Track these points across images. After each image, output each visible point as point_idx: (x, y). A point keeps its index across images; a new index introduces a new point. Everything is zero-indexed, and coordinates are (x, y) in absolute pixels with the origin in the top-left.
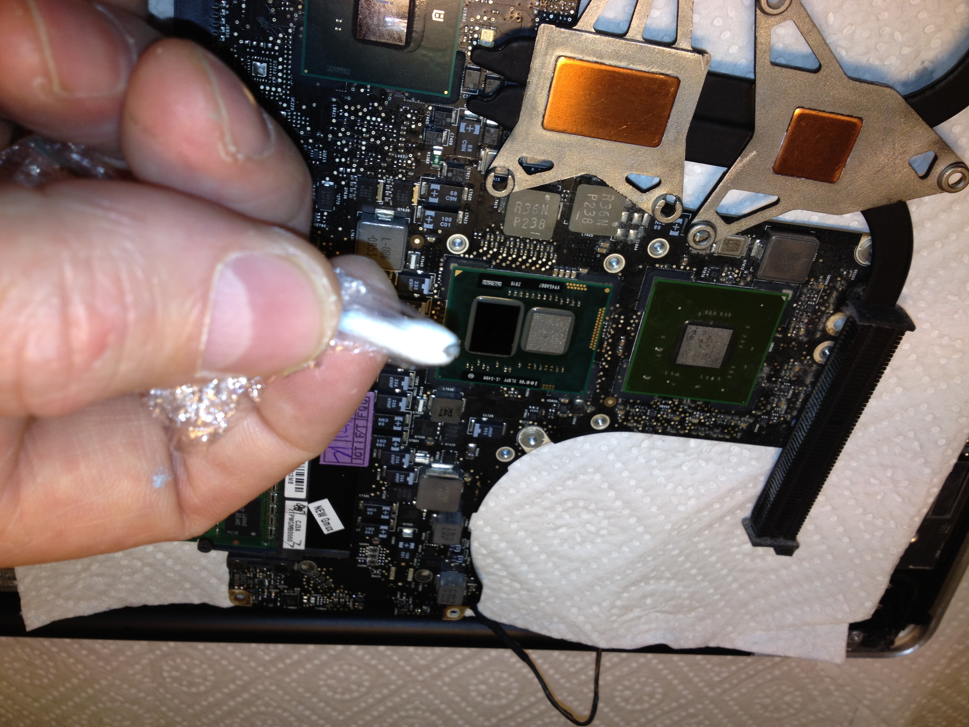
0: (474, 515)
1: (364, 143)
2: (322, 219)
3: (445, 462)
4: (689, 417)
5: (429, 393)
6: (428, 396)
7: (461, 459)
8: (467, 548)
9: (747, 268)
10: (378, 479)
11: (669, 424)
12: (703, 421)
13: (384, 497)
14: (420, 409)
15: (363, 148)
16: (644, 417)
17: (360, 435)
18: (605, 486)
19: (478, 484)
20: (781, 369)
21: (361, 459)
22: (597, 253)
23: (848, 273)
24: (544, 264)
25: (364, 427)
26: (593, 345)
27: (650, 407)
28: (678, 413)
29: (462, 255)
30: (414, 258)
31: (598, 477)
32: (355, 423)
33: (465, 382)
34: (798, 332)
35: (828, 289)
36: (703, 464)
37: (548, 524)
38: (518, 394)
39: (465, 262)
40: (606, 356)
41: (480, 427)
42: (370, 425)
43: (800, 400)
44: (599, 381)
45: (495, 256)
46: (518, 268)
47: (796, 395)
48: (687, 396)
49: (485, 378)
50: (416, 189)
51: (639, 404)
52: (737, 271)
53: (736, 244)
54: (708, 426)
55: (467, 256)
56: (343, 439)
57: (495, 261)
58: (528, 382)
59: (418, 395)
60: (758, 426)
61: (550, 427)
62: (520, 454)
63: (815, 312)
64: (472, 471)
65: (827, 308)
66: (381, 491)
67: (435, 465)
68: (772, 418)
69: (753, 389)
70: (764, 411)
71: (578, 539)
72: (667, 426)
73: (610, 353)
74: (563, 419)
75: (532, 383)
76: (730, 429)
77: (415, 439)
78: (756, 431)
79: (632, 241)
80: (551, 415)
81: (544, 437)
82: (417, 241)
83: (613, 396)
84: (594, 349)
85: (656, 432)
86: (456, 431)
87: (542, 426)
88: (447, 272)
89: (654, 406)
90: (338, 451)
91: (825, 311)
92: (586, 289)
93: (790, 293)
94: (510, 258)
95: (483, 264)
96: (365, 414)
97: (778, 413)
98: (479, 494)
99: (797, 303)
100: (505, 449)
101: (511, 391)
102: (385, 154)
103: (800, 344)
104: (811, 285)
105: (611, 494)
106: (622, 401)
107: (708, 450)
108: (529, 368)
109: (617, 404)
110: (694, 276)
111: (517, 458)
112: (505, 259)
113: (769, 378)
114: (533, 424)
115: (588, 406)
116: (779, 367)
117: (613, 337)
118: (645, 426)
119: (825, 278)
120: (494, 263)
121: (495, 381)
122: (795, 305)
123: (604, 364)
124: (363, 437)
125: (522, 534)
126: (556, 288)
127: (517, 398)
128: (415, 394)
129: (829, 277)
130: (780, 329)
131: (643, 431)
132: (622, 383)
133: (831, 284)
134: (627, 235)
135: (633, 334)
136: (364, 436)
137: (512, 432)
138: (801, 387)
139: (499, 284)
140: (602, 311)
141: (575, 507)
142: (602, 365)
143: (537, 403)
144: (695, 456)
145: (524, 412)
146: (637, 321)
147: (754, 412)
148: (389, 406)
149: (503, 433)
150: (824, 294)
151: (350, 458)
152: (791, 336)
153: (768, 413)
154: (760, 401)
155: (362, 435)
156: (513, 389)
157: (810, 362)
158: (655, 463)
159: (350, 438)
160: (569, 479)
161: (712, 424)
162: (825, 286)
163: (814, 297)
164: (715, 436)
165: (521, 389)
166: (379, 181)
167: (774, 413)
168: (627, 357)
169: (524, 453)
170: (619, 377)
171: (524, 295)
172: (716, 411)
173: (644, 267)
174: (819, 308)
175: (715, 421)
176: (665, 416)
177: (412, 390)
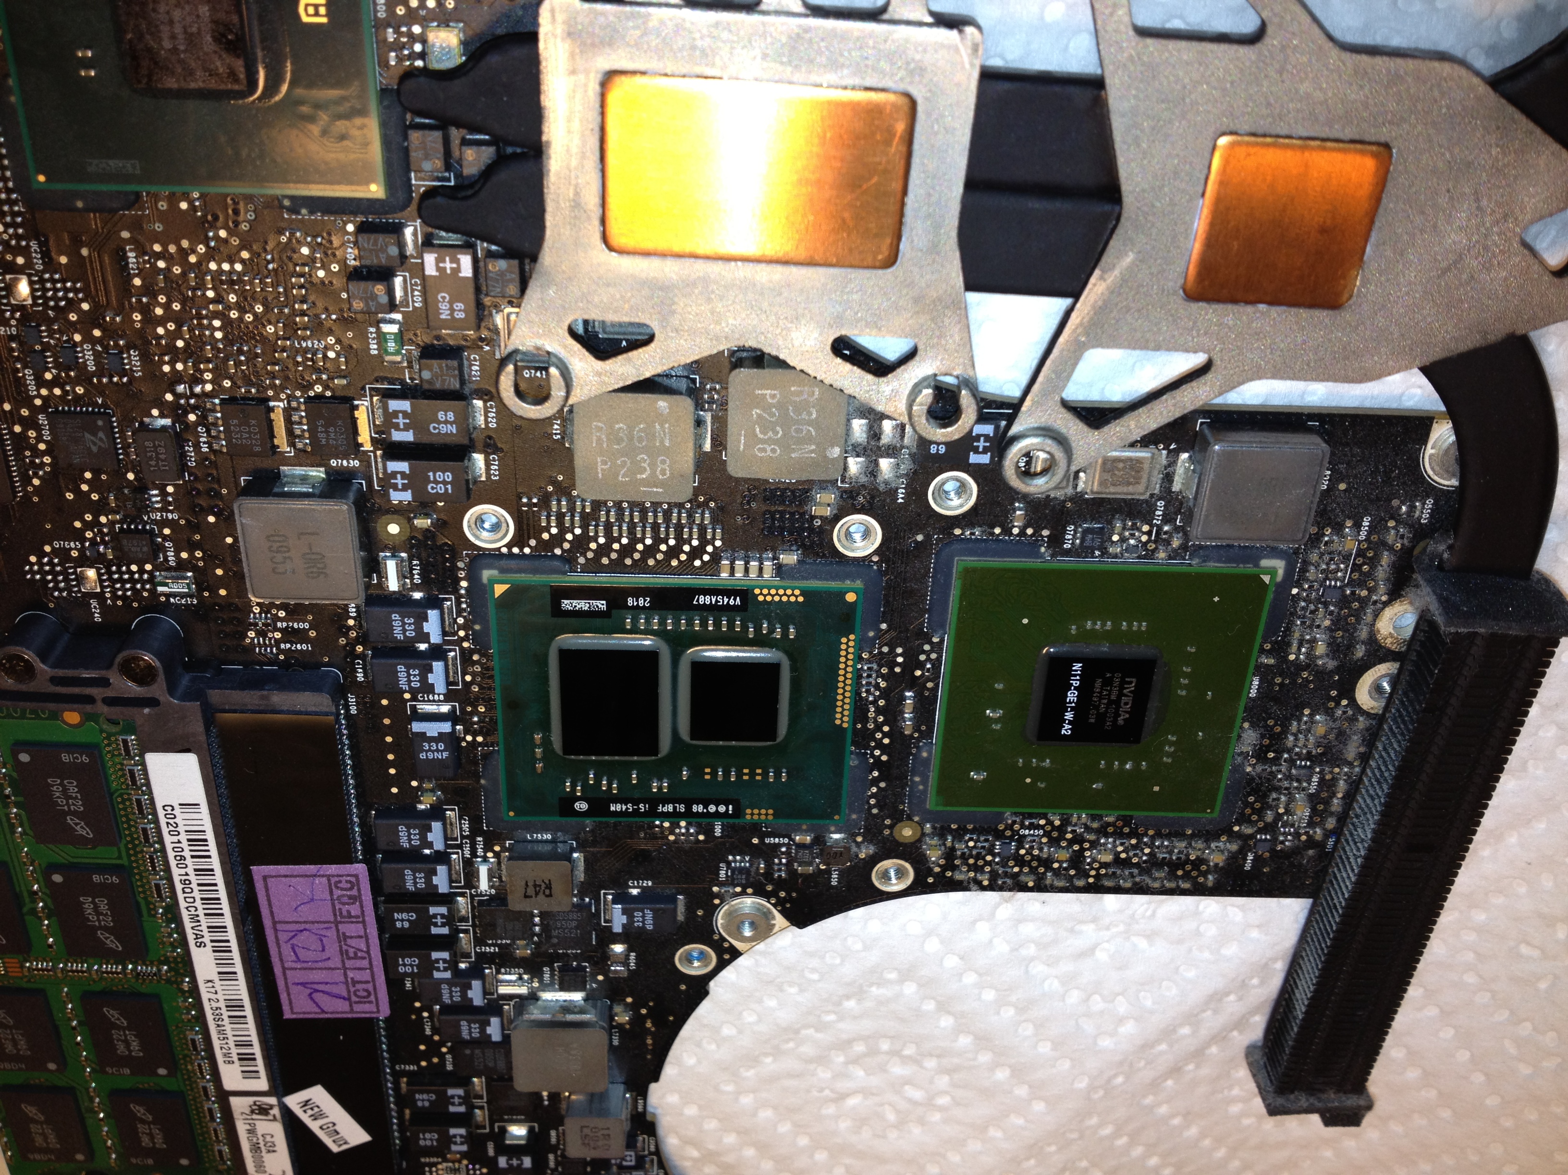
0: (653, 1087)
1: (217, 323)
2: (164, 501)
3: (564, 987)
4: (1088, 849)
5: (497, 848)
6: (497, 855)
7: (600, 978)
8: (651, 1153)
9: (1167, 520)
10: (428, 1032)
11: (1049, 868)
12: (1123, 856)
13: (449, 1067)
14: (484, 885)
15: (219, 335)
16: (989, 858)
17: (355, 953)
18: (929, 1006)
19: (649, 1024)
20: (1285, 731)
21: (370, 1002)
22: (813, 518)
23: (1412, 508)
24: (697, 553)
25: (361, 937)
26: (843, 716)
27: (999, 835)
28: (1064, 844)
29: (504, 550)
30: (391, 567)
31: (910, 989)
32: (338, 931)
33: (569, 819)
34: (1312, 649)
35: (1368, 549)
36: (1143, 943)
37: (821, 1090)
38: (698, 833)
39: (513, 564)
40: (879, 735)
41: (624, 911)
42: (373, 931)
43: (1340, 795)
44: (874, 790)
45: (581, 543)
46: (640, 567)
47: (1328, 785)
48: (1079, 807)
49: (612, 808)
50: (362, 416)
51: (972, 832)
52: (1146, 528)
53: (1132, 468)
54: (1137, 865)
55: (516, 550)
56: (320, 965)
57: (584, 554)
58: (712, 808)
59: (474, 853)
60: (1250, 857)
61: (783, 894)
62: (727, 957)
63: (1344, 602)
64: (629, 1000)
65: (1371, 591)
66: (442, 1056)
67: (547, 996)
68: (1281, 838)
69: (1225, 780)
70: (1261, 824)
71: (891, 1117)
72: (1044, 873)
73: (886, 729)
74: (806, 877)
75: (722, 809)
76: (1188, 867)
77: (490, 946)
78: (1248, 867)
79: (886, 483)
80: (780, 870)
81: (774, 918)
82: (394, 529)
83: (910, 818)
84: (845, 725)
85: (1024, 888)
86: (574, 924)
87: (767, 896)
88: (478, 591)
89: (1008, 833)
90: (317, 991)
91: (1368, 597)
92: (801, 599)
93: (1279, 565)
94: (616, 546)
95: (557, 563)
96: (355, 910)
97: (1293, 826)
98: (652, 1045)
99: (1299, 585)
100: (695, 948)
101: (680, 827)
102: (270, 345)
103: (1321, 674)
104: (1326, 543)
105: (946, 1022)
106: (933, 827)
107: (1149, 913)
108: (707, 777)
109: (923, 835)
110: (1048, 547)
111: (722, 965)
112: (605, 550)
113: (1260, 754)
114: (743, 893)
115: (858, 845)
116: (1278, 729)
117: (885, 694)
118: (994, 876)
119: (1358, 526)
120: (582, 560)
121: (636, 813)
122: (1295, 591)
123: (877, 753)
124: (363, 958)
125: (766, 1114)
126: (732, 602)
127: (698, 841)
128: (467, 854)
129: (1366, 523)
130: (1268, 646)
131: (992, 887)
132: (925, 791)
133: (1374, 538)
134: (872, 470)
135: (930, 685)
136: (366, 955)
137: (700, 913)
138: (1338, 766)
139: (601, 605)
140: (848, 644)
141: (873, 1052)
142: (872, 756)
143: (744, 848)
144: (1121, 928)
145: (718, 869)
146: (934, 656)
147: (1236, 828)
148: (410, 886)
149: (681, 917)
150: (1360, 561)
151: (347, 1003)
152: (1297, 658)
153: (1272, 828)
154: (1247, 804)
155: (359, 954)
156: (683, 824)
157: (1350, 712)
158: (1032, 950)
159: (336, 962)
160: (848, 997)
161: (1145, 862)
162: (1360, 542)
163: (1338, 570)
164: (1157, 885)
165: (704, 822)
166: (272, 404)
167: (1283, 826)
168: (929, 733)
169: (735, 954)
170: (917, 779)
171: (663, 623)
172: (1151, 832)
173: (928, 537)
174: (1353, 593)
175: (1152, 855)
176: (1036, 852)
177: (460, 846)
